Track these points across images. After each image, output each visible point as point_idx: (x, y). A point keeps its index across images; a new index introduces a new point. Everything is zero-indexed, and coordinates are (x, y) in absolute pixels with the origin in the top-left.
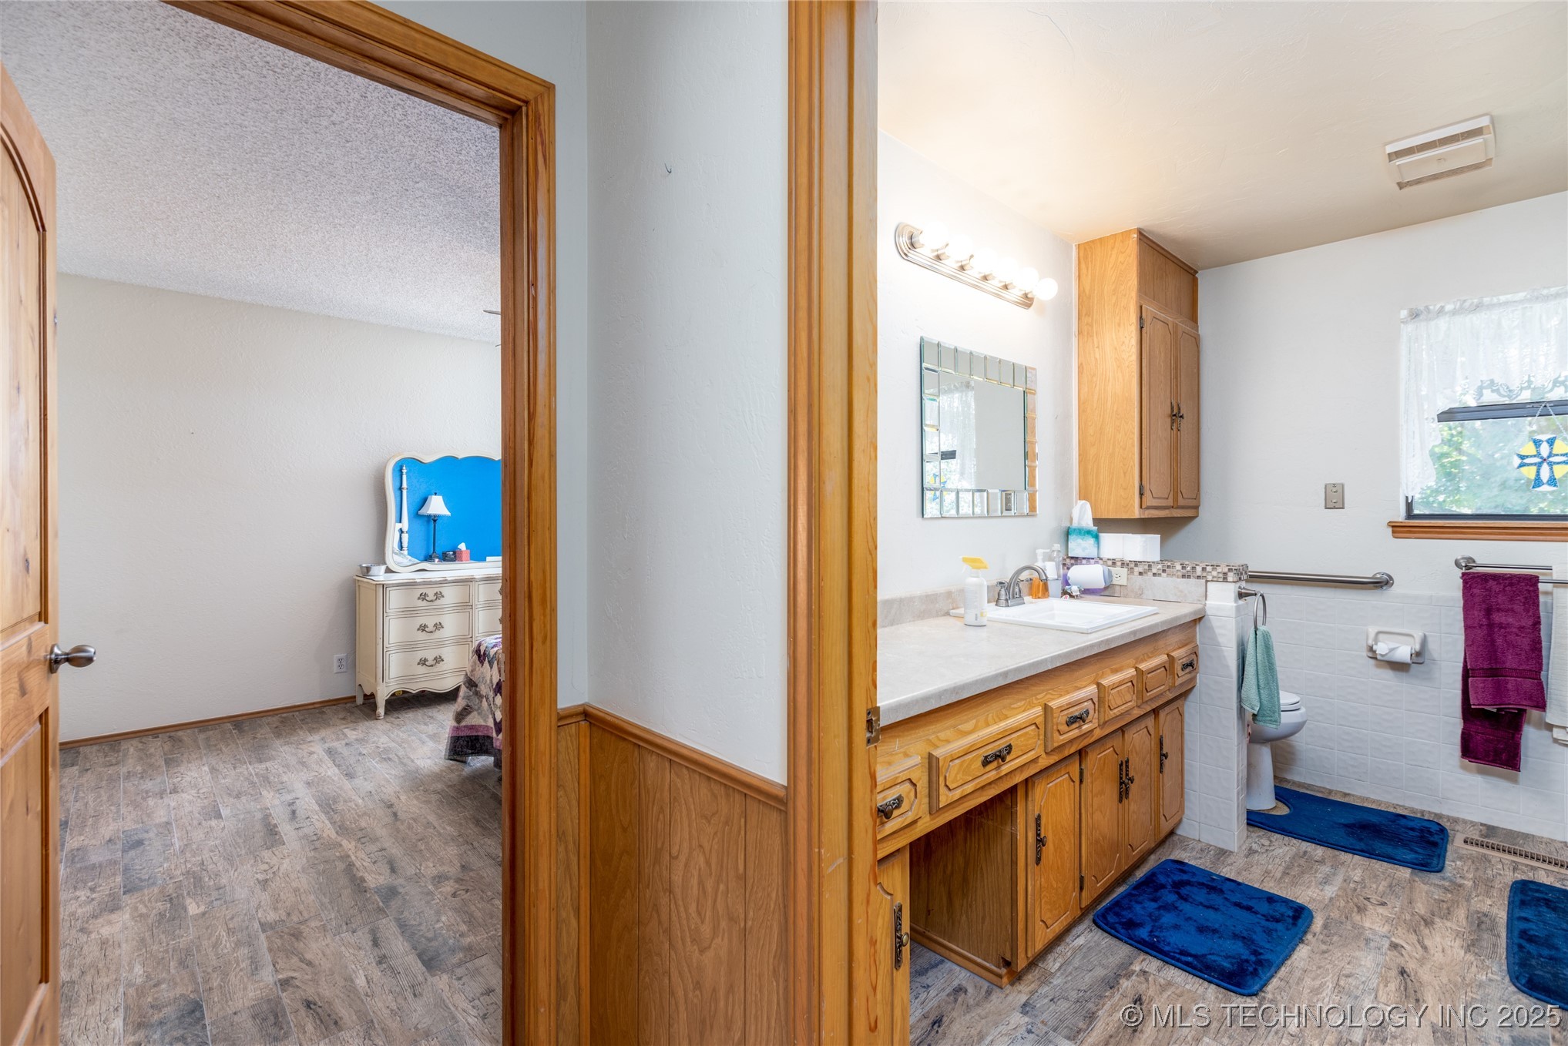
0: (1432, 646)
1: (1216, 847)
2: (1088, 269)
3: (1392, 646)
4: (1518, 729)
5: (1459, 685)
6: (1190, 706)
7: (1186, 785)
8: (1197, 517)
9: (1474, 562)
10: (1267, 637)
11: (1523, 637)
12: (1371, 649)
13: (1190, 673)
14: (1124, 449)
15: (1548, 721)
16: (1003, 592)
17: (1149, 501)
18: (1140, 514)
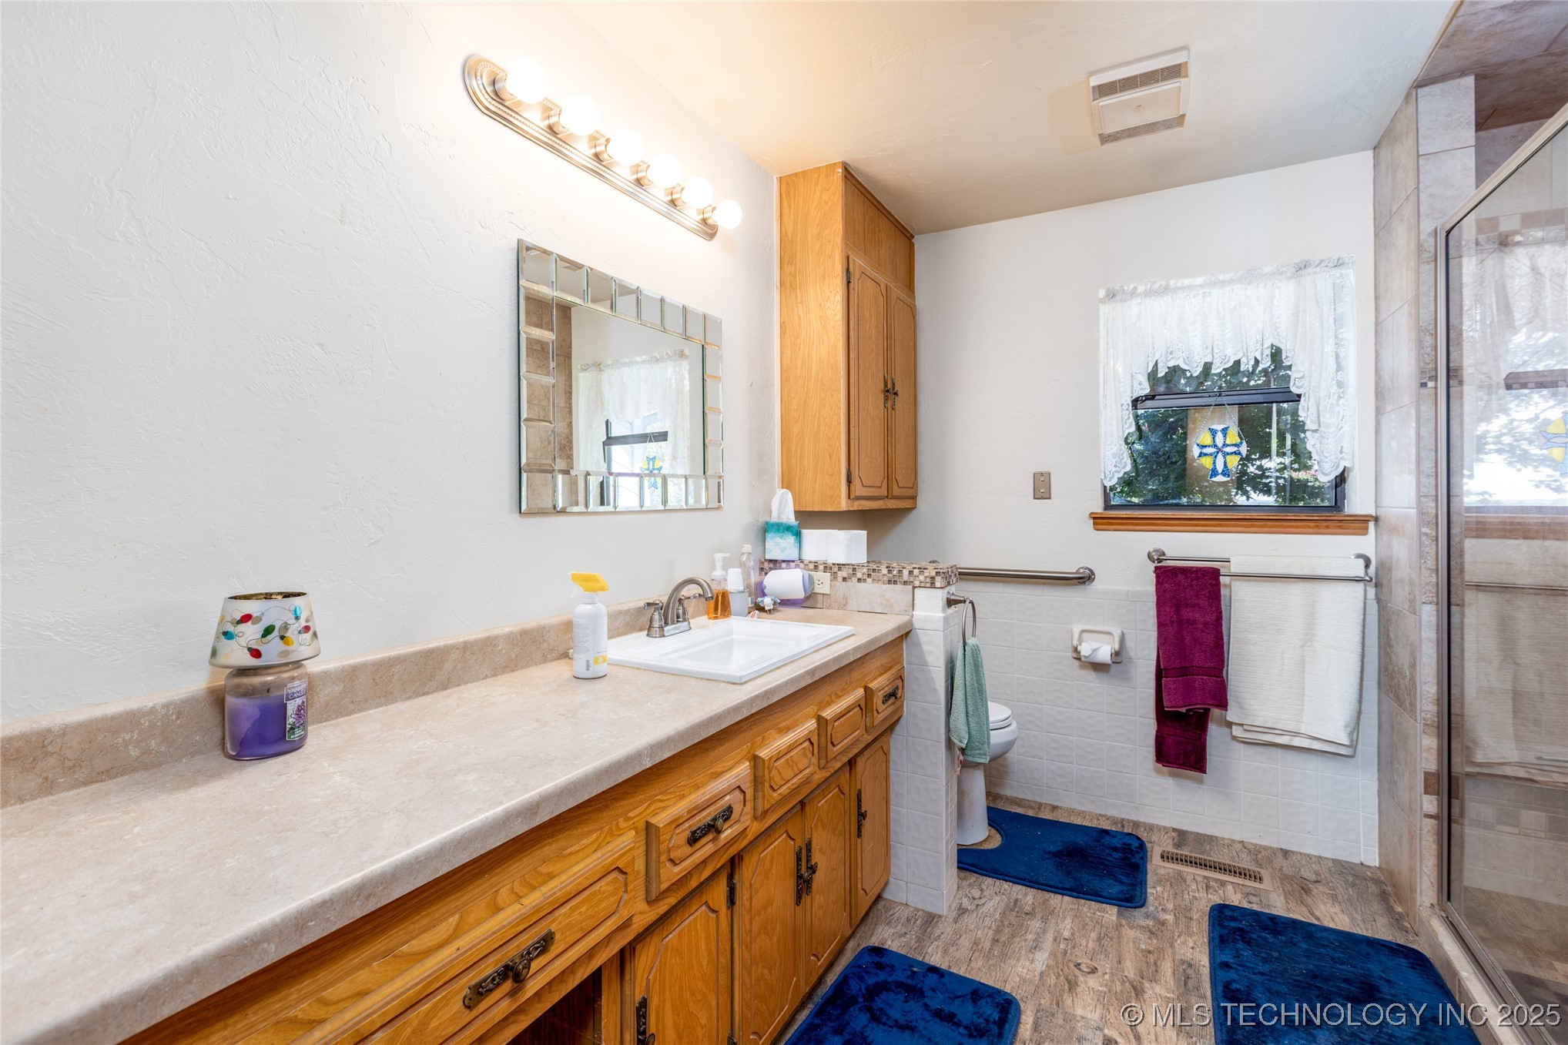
0: (1130, 644)
1: (923, 911)
2: (790, 207)
3: (1095, 645)
4: (1203, 729)
5: (1152, 684)
6: (897, 743)
7: (892, 836)
8: (915, 508)
9: (1164, 555)
10: (976, 651)
11: (1208, 633)
12: (1076, 650)
13: (893, 703)
14: (830, 427)
15: (1228, 719)
16: (656, 616)
17: (858, 490)
18: (847, 505)
